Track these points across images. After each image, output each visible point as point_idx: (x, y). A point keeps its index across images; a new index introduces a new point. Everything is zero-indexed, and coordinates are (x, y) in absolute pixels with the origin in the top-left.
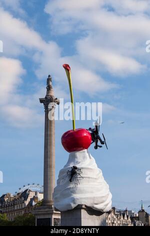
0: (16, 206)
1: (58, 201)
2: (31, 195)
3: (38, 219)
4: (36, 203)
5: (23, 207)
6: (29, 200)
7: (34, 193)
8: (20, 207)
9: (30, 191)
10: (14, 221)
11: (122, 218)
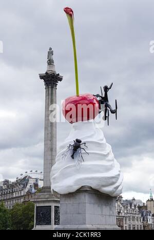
0: (14, 194)
1: (58, 182)
2: (31, 182)
3: (37, 207)
4: (35, 191)
5: (22, 194)
6: (28, 187)
7: (34, 180)
8: (19, 195)
9: (30, 177)
10: (13, 210)
11: (129, 208)
